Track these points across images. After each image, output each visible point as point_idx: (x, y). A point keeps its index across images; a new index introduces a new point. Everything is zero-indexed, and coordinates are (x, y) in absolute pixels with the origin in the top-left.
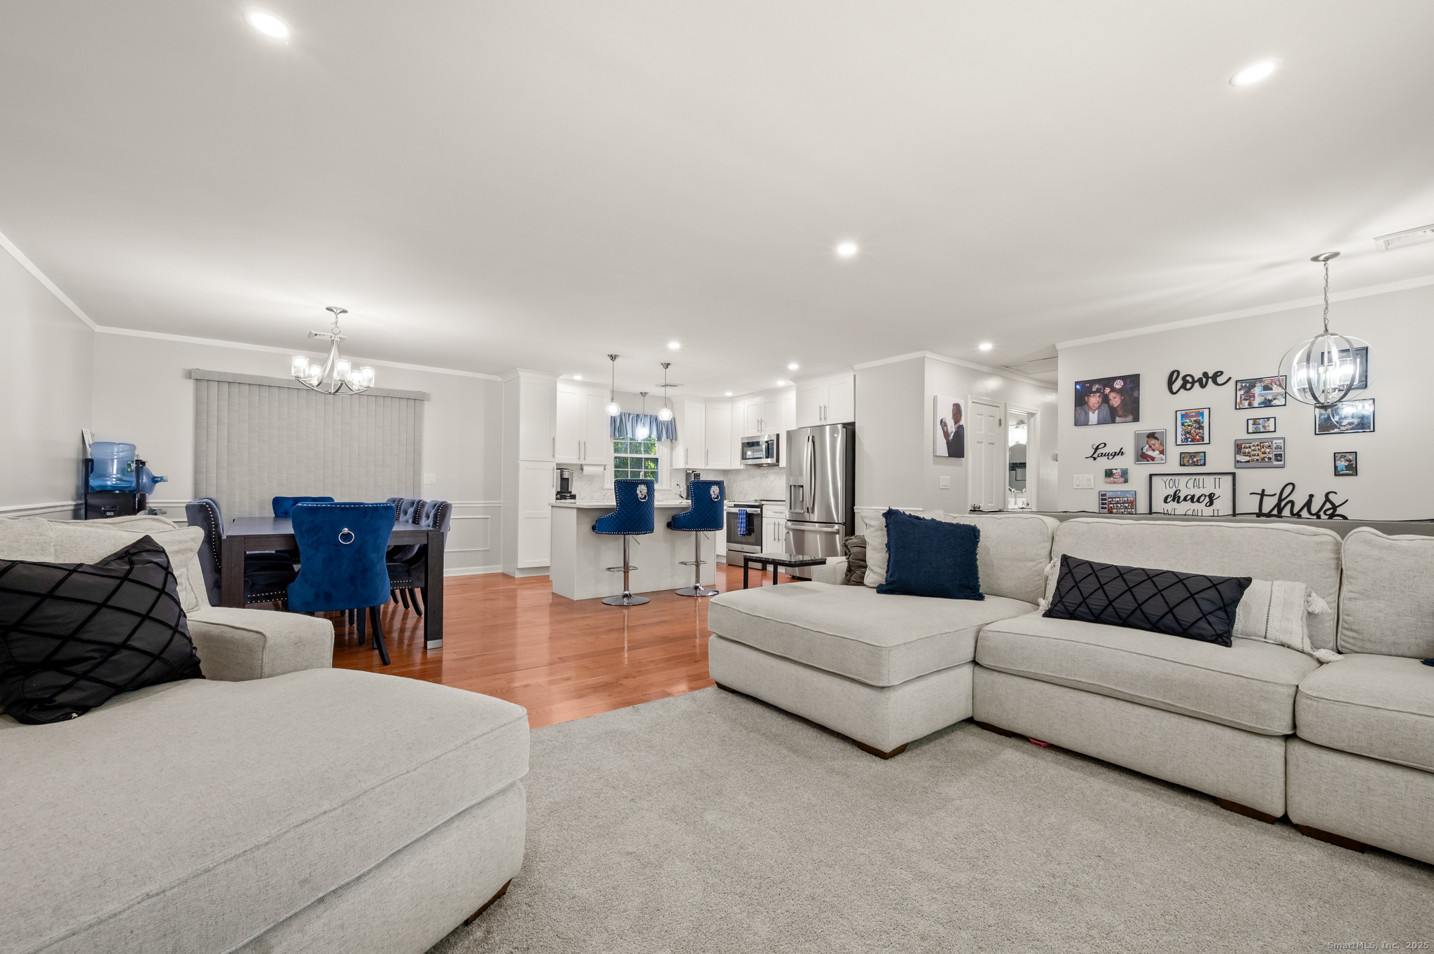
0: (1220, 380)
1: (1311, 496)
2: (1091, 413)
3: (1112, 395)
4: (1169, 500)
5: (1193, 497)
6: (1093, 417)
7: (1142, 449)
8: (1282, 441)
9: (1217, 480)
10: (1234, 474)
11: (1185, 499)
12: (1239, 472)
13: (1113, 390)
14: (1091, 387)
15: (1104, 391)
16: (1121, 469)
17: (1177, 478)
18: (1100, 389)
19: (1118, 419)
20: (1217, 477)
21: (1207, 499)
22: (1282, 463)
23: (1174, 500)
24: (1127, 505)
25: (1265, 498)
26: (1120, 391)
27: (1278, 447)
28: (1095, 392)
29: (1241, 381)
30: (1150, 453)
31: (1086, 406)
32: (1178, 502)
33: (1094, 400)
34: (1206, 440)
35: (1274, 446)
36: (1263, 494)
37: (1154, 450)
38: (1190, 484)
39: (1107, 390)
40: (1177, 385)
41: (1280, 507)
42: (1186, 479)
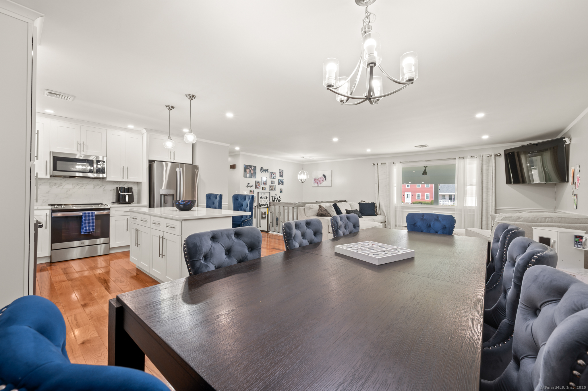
0: (268, 171)
1: (278, 197)
3: (251, 170)
6: (248, 175)
9: (267, 193)
10: (270, 192)
11: (263, 198)
12: (271, 192)
14: (247, 167)
16: (253, 190)
19: (253, 177)
21: (266, 198)
22: (275, 190)
23: (261, 198)
26: (253, 170)
27: (275, 187)
28: (248, 169)
29: (271, 173)
30: (258, 186)
31: (246, 172)
33: (248, 171)
34: (266, 184)
36: (273, 197)
39: (251, 169)
40: (262, 171)
41: (275, 199)
42: (263, 193)
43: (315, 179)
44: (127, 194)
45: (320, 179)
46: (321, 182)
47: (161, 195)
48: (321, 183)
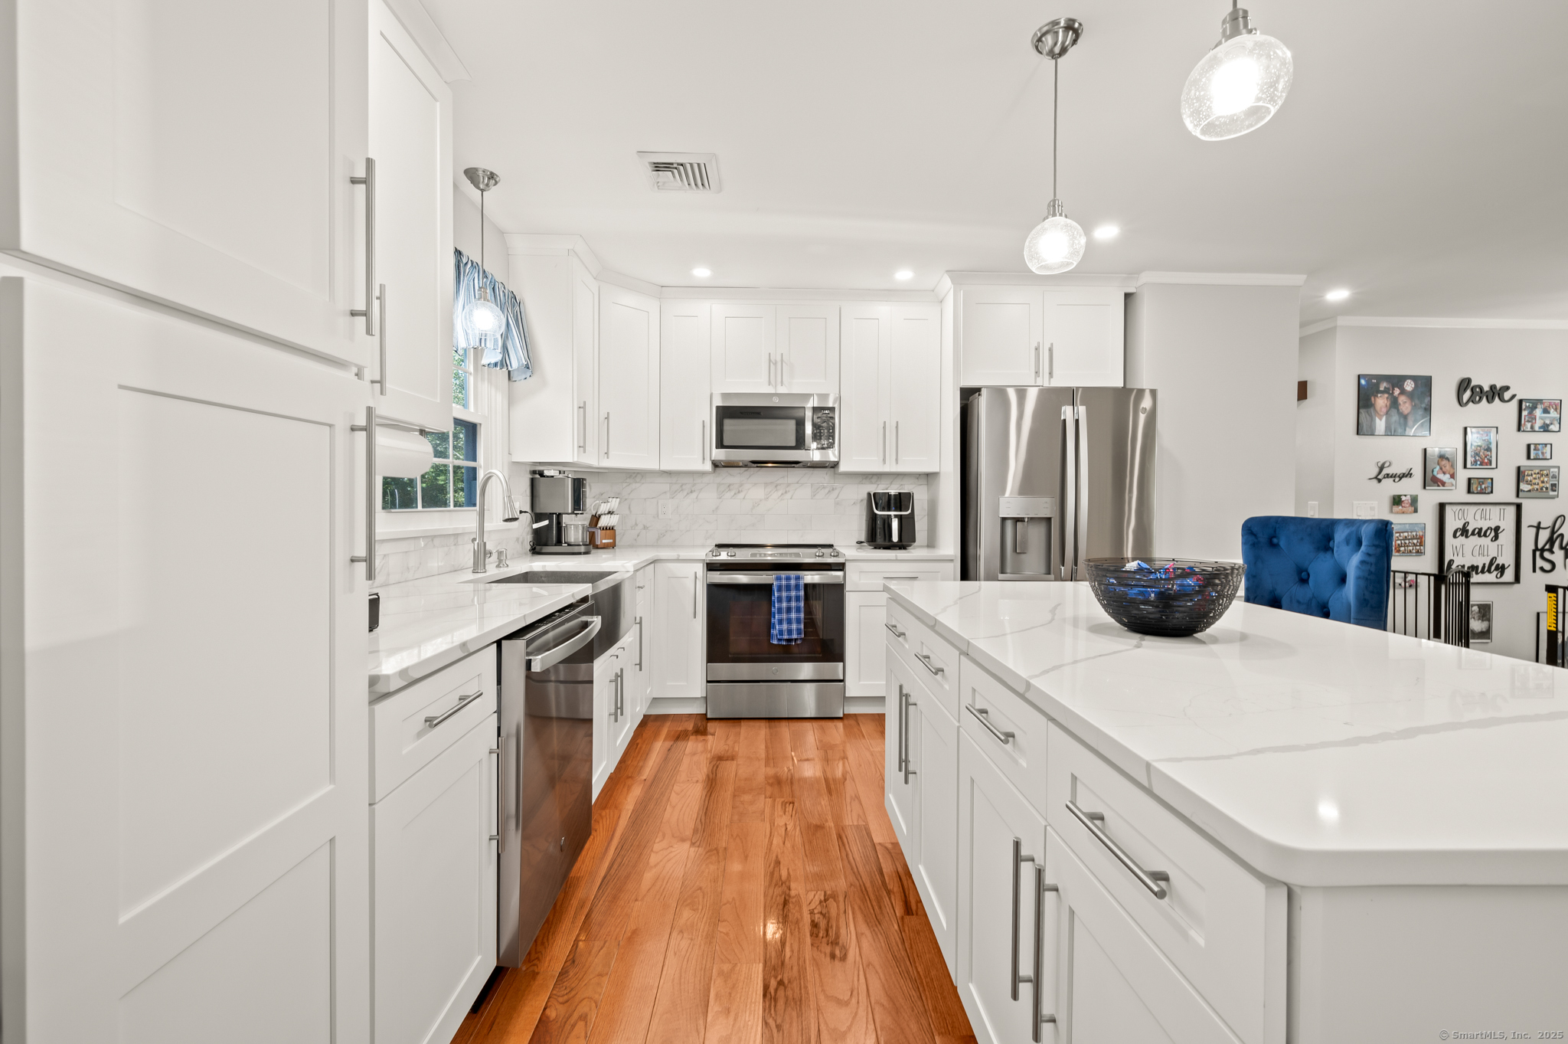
0: (1507, 395)
2: (1377, 420)
3: (1402, 399)
4: (1458, 534)
5: (1480, 530)
6: (1380, 425)
7: (1433, 471)
8: (1556, 470)
9: (1502, 511)
10: (1519, 507)
11: (1473, 534)
12: (1528, 505)
13: (1403, 392)
14: (1377, 385)
15: (1393, 393)
16: (1411, 496)
17: (1466, 507)
18: (1388, 389)
19: (1409, 431)
20: (1502, 507)
21: (1493, 534)
22: (1556, 493)
23: (1462, 535)
24: (1415, 541)
25: (1541, 531)
26: (1411, 395)
27: (1554, 477)
28: (1383, 392)
29: (1527, 400)
30: (1440, 476)
31: (1372, 410)
32: (1467, 537)
33: (1381, 402)
34: (1494, 465)
35: (1551, 474)
36: (1539, 527)
37: (1444, 473)
38: (1478, 516)
39: (1397, 392)
40: (1467, 395)
41: (1551, 541)
42: (1473, 509)
44: (896, 516)
47: (1004, 519)
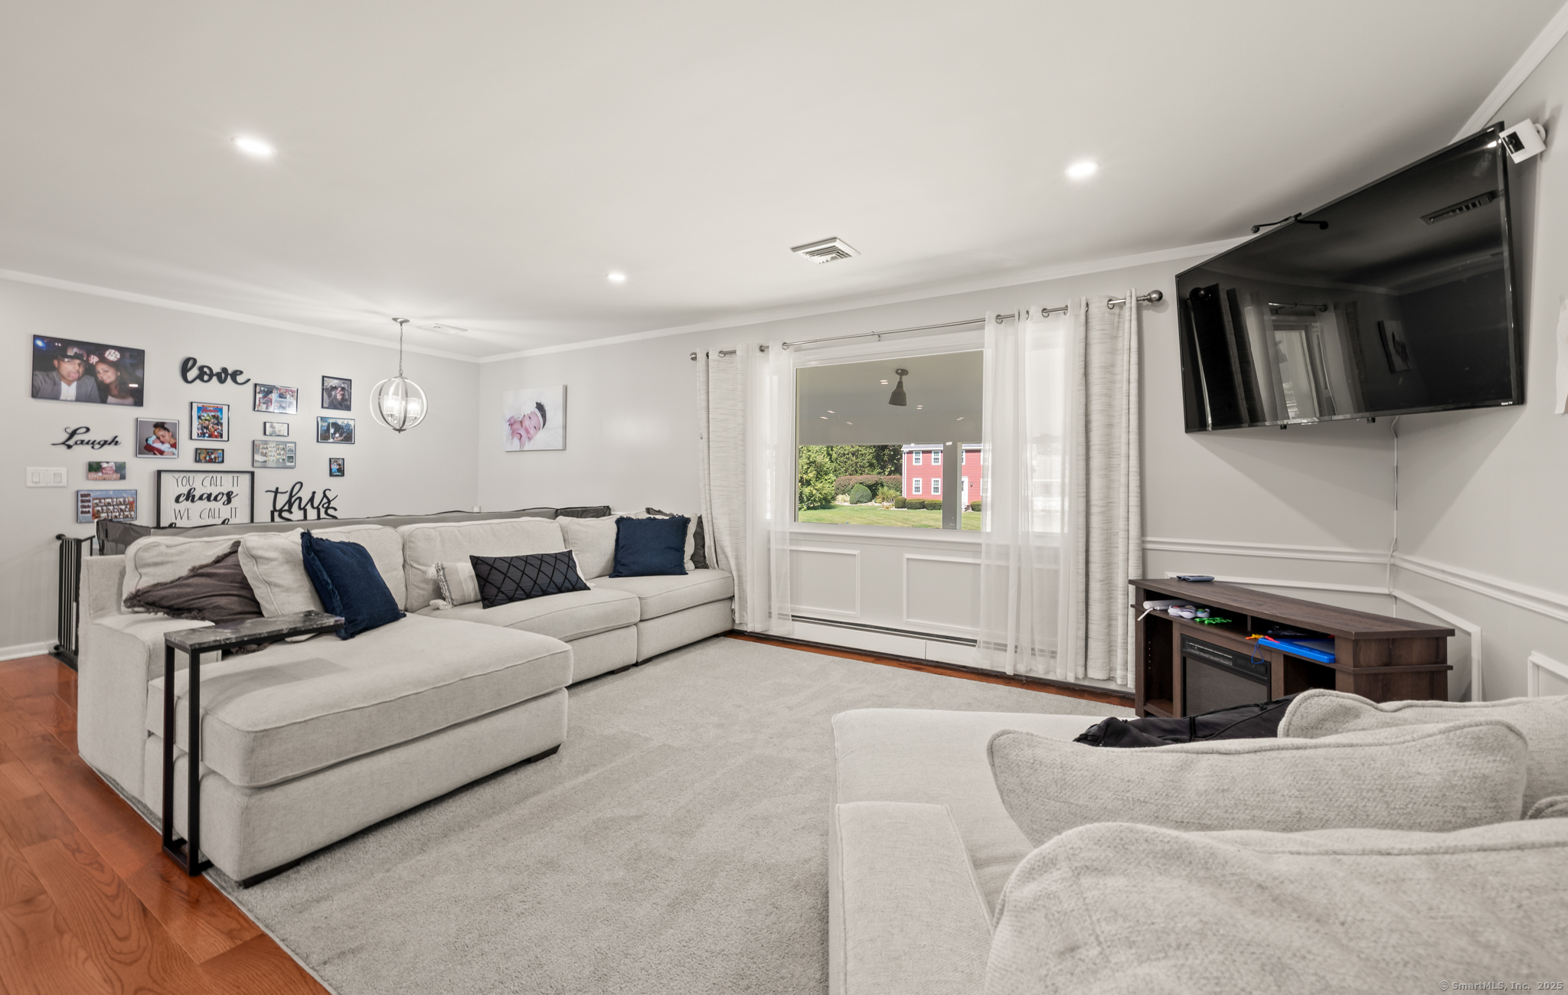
0: (240, 379)
1: (314, 493)
2: (64, 386)
3: (102, 367)
4: (181, 499)
5: (209, 496)
6: (69, 391)
7: (147, 440)
8: (293, 445)
9: (235, 479)
10: (252, 474)
11: (201, 498)
12: (258, 472)
13: (103, 360)
14: (64, 348)
15: (88, 360)
16: (115, 463)
17: (191, 475)
18: (82, 355)
19: (110, 399)
20: (235, 475)
21: (225, 498)
22: (293, 464)
23: (187, 499)
24: (123, 507)
25: (278, 495)
26: (113, 364)
27: (291, 450)
28: (72, 356)
29: (261, 385)
30: (158, 445)
31: (55, 374)
32: (193, 501)
33: (70, 366)
34: (225, 437)
35: (288, 449)
36: (276, 492)
37: (163, 443)
38: (207, 482)
39: (94, 359)
40: (192, 374)
41: (290, 503)
42: (202, 476)
43: (512, 421)
45: (527, 423)
46: (532, 431)
48: (530, 439)
